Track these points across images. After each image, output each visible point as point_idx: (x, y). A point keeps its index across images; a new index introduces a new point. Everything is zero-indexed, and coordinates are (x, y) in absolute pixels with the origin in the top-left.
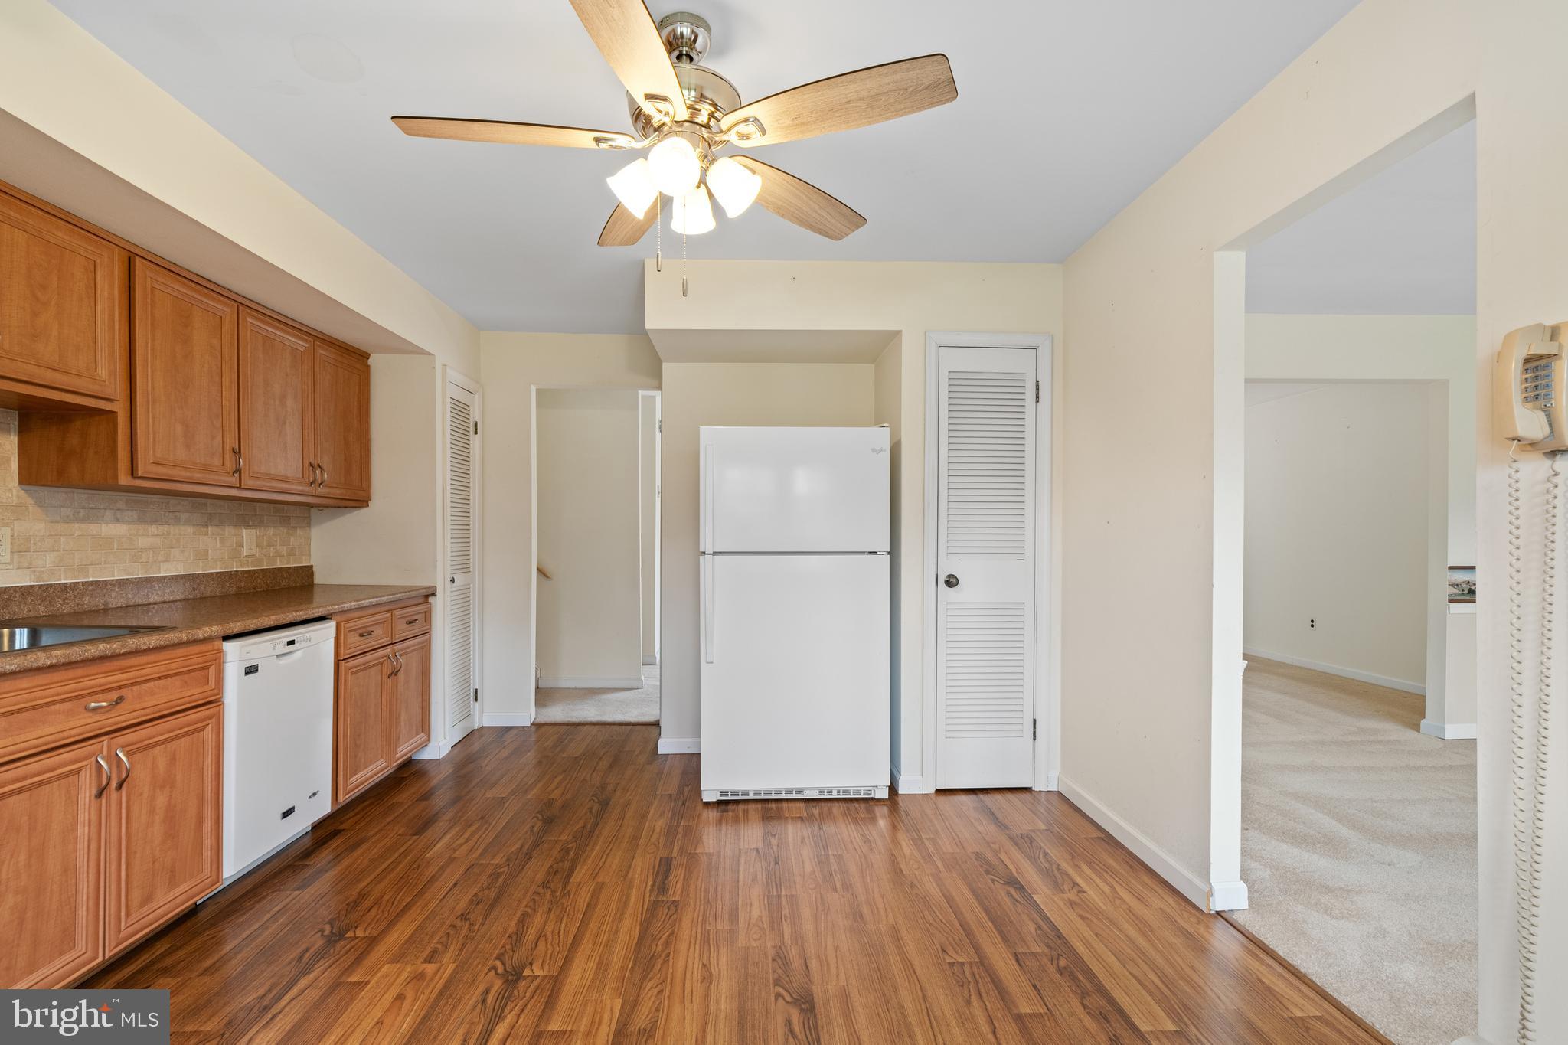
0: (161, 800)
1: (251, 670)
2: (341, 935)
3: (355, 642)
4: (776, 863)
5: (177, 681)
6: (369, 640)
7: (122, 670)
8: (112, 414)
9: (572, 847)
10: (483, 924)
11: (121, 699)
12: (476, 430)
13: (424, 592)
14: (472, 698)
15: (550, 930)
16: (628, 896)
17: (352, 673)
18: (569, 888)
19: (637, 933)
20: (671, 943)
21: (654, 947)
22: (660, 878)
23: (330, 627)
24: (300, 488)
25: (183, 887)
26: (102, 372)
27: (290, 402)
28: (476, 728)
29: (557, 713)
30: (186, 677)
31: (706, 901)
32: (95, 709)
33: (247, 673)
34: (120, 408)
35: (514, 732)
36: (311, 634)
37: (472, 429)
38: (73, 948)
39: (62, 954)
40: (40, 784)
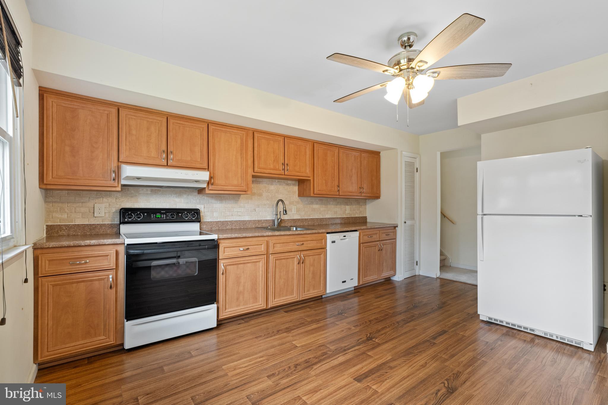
0: (312, 269)
1: (333, 242)
2: (341, 314)
3: (366, 239)
4: (492, 349)
5: (315, 242)
6: (371, 239)
7: (303, 237)
8: (310, 180)
9: (415, 316)
10: (373, 324)
11: (303, 244)
12: (417, 170)
13: (395, 225)
14: (415, 264)
15: (389, 333)
16: (421, 335)
17: (364, 248)
18: (404, 326)
19: (413, 345)
20: (421, 352)
21: (415, 350)
22: (437, 335)
23: (357, 233)
24: (356, 194)
25: (316, 291)
26: (308, 171)
27: (354, 171)
28: (417, 274)
29: (449, 276)
30: (317, 241)
31: (447, 348)
32: (297, 245)
33: (332, 243)
34: (311, 179)
35: (429, 279)
36: (351, 235)
37: (416, 170)
38: (293, 295)
39: (292, 295)
40: (288, 258)
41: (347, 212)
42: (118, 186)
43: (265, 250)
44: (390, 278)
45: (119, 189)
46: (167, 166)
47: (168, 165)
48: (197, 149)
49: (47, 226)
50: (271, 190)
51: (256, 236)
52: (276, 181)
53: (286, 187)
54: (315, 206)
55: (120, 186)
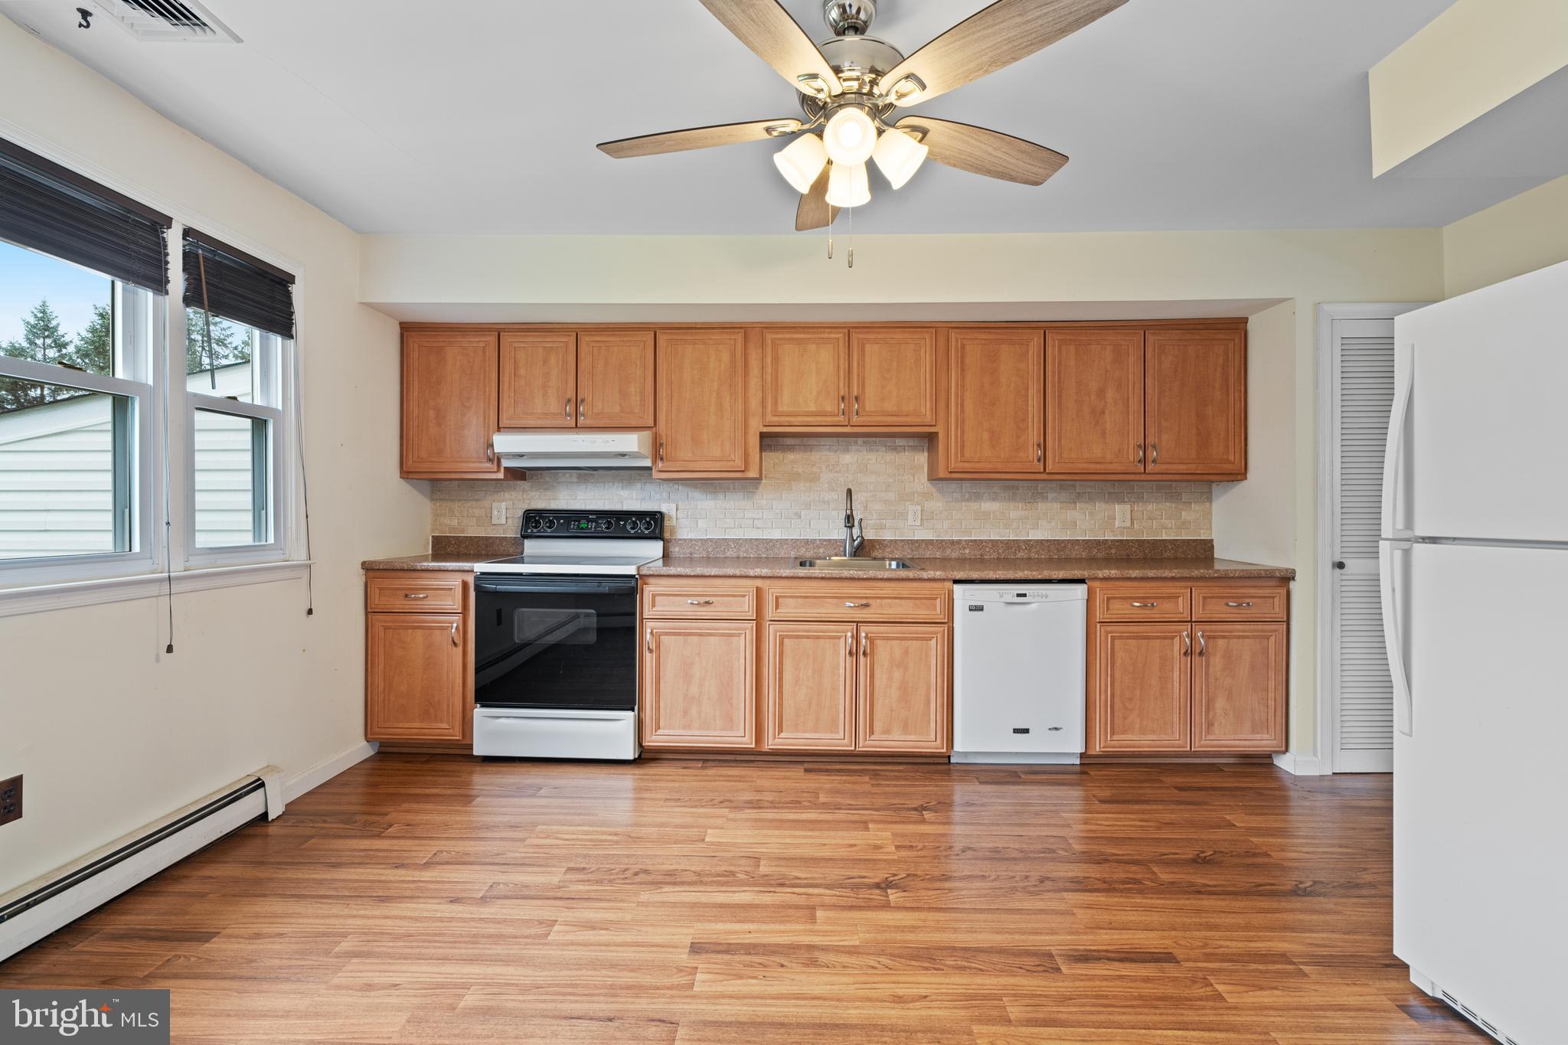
1: (977, 608)
3: (1121, 609)
6: (1147, 612)
7: (869, 588)
8: (937, 432)
11: (867, 605)
17: (1114, 637)
23: (1082, 590)
24: (1122, 468)
26: (924, 409)
30: (916, 602)
32: (848, 606)
33: (974, 610)
34: (939, 430)
38: (838, 732)
39: (832, 732)
40: (818, 637)
41: (1117, 524)
42: (498, 470)
43: (753, 610)
44: (1269, 756)
45: (501, 475)
46: (577, 428)
47: (578, 425)
48: (633, 389)
49: (433, 536)
50: (843, 465)
51: (728, 574)
52: (859, 442)
53: (890, 456)
54: (988, 506)
55: (502, 470)
